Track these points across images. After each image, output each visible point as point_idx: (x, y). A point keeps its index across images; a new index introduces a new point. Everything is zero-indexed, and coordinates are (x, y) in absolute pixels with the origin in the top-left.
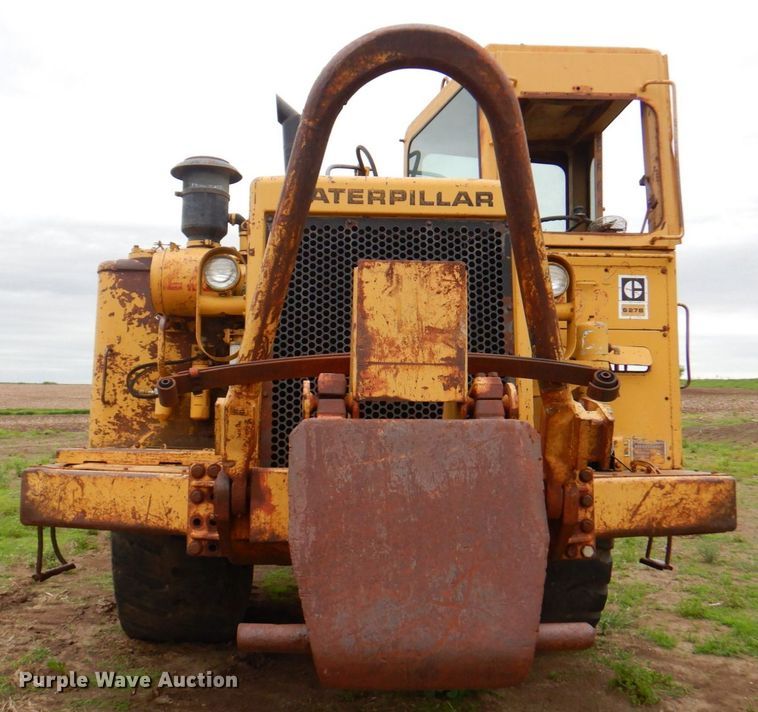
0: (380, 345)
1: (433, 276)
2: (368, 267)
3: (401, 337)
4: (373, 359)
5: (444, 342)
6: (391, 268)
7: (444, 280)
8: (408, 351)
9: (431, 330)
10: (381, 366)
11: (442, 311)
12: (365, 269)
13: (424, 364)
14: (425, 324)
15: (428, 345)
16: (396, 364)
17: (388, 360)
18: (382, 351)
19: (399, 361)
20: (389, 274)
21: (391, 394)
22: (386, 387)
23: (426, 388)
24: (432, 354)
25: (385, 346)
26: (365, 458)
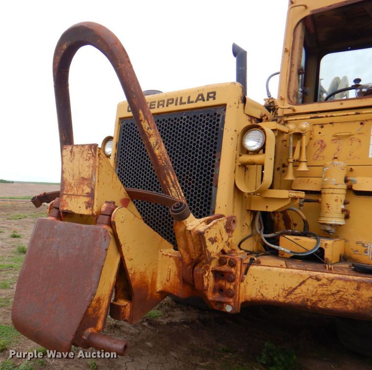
0: (67, 186)
1: (85, 151)
2: (65, 149)
3: (73, 182)
4: (65, 193)
5: (87, 185)
6: (72, 149)
7: (88, 153)
8: (75, 189)
9: (83, 179)
10: (67, 196)
11: (87, 169)
12: (64, 150)
13: (80, 195)
14: (81, 176)
15: (82, 186)
16: (71, 195)
17: (69, 193)
18: (67, 189)
19: (72, 194)
20: (71, 152)
21: (69, 210)
22: (68, 206)
23: (80, 207)
24: (83, 191)
25: (68, 186)
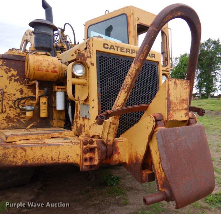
0: (173, 104)
1: (184, 84)
2: (170, 80)
3: (177, 102)
4: (171, 109)
5: (185, 103)
6: (175, 81)
7: (186, 85)
8: (178, 106)
9: (183, 100)
10: (173, 111)
11: (185, 94)
13: (181, 110)
14: (182, 98)
15: (182, 104)
16: (176, 110)
17: (174, 109)
18: (173, 106)
19: (176, 109)
20: (175, 83)
21: (175, 119)
22: (174, 117)
23: (181, 117)
24: (183, 107)
25: (174, 105)
26: (176, 139)
